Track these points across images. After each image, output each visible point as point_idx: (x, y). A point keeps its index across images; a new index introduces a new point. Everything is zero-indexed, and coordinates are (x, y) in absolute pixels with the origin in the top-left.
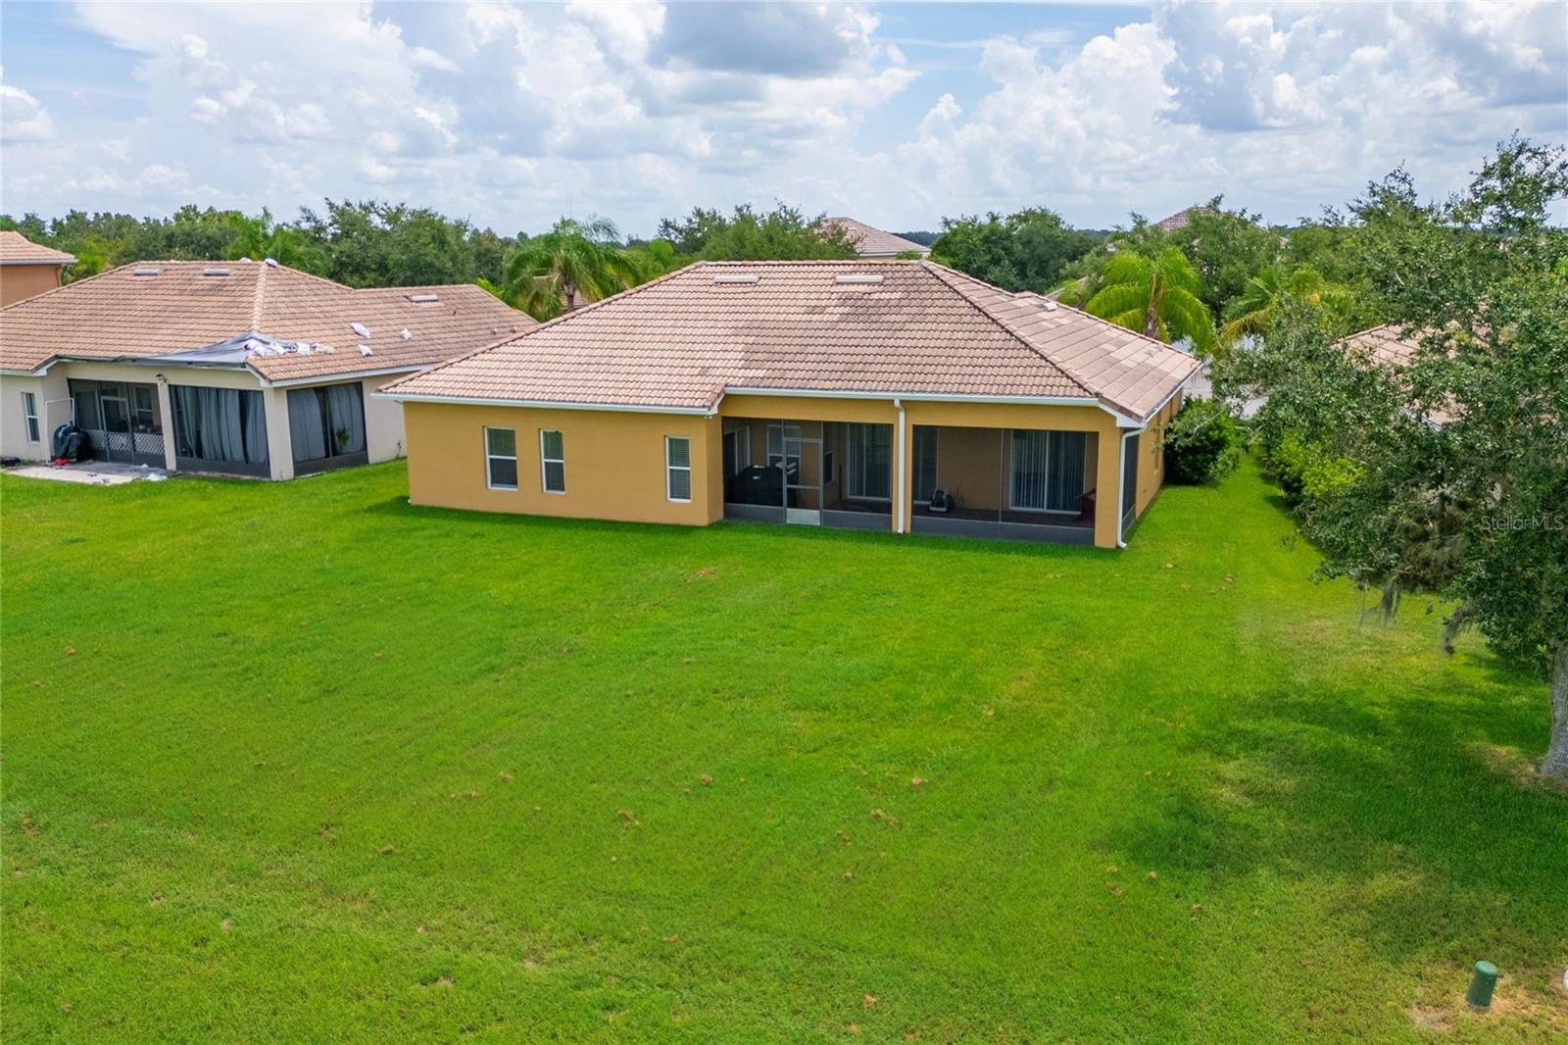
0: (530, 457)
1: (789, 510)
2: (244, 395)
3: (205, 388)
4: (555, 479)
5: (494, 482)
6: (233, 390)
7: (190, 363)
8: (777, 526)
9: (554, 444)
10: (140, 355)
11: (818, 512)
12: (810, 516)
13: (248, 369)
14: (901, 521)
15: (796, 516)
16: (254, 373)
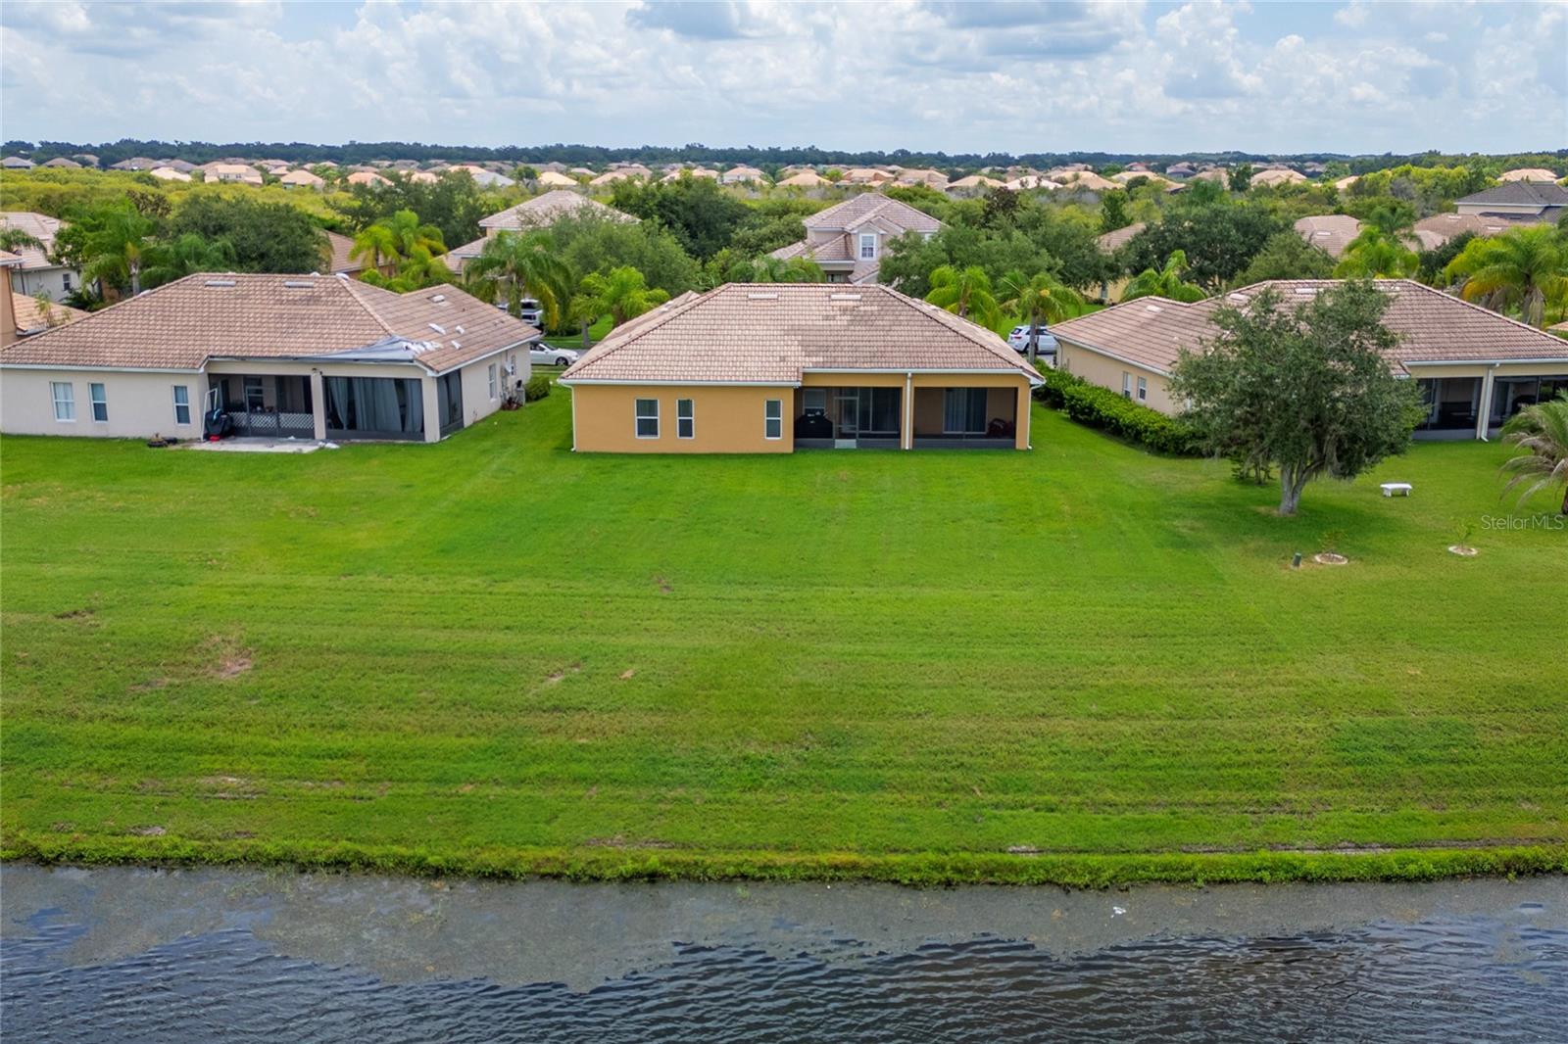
0: (667, 416)
1: (837, 441)
2: (400, 383)
3: (359, 378)
4: (686, 429)
5: (639, 434)
6: (389, 379)
7: (356, 360)
8: (829, 447)
9: (685, 407)
10: (301, 355)
11: (854, 441)
12: (851, 443)
13: (415, 363)
14: (907, 441)
15: (840, 443)
16: (420, 365)
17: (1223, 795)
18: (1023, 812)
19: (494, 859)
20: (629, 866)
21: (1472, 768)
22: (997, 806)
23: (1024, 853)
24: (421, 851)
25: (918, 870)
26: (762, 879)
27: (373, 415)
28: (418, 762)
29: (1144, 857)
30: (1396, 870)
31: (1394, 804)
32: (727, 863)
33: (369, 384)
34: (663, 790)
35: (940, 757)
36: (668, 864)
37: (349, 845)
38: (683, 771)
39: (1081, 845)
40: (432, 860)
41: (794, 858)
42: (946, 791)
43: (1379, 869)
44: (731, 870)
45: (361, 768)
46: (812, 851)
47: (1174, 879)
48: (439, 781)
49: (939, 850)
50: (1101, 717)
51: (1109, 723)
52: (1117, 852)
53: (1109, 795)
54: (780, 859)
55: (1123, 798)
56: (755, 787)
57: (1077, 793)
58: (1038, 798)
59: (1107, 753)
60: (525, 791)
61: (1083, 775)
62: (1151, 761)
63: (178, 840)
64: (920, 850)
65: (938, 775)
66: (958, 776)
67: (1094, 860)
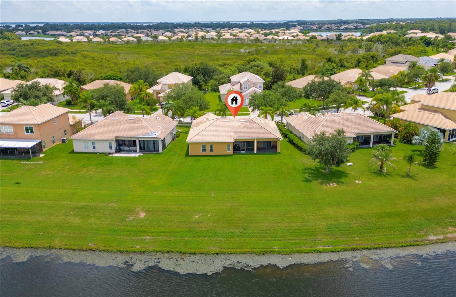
0: (208, 148)
1: (241, 151)
2: (154, 141)
3: (146, 140)
4: (211, 150)
5: (202, 151)
7: (146, 137)
8: (240, 153)
9: (211, 146)
10: (134, 136)
11: (245, 151)
14: (255, 152)
16: (158, 138)
17: (308, 237)
18: (276, 241)
19: (192, 251)
20: (214, 252)
21: (349, 231)
22: (271, 240)
23: (276, 248)
24: (181, 250)
25: (259, 252)
26: (234, 254)
27: (148, 148)
28: (177, 233)
29: (295, 249)
30: (334, 251)
31: (335, 239)
32: (229, 251)
33: (148, 141)
34: (218, 238)
35: (262, 231)
36: (220, 252)
37: (169, 249)
38: (221, 235)
39: (285, 247)
40: (183, 251)
41: (240, 250)
42: (263, 238)
43: (331, 250)
44: (230, 252)
45: (168, 234)
46: (242, 249)
47: (299, 252)
48: (181, 237)
49: (262, 248)
50: (289, 223)
51: (290, 224)
52: (290, 248)
53: (290, 238)
54: (237, 250)
55: (292, 238)
56: (232, 237)
57: (284, 237)
58: (278, 239)
59: (290, 230)
60: (195, 239)
61: (285, 234)
62: (297, 231)
63: (142, 249)
64: (259, 248)
65: (262, 235)
66: (265, 235)
67: (286, 250)
